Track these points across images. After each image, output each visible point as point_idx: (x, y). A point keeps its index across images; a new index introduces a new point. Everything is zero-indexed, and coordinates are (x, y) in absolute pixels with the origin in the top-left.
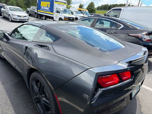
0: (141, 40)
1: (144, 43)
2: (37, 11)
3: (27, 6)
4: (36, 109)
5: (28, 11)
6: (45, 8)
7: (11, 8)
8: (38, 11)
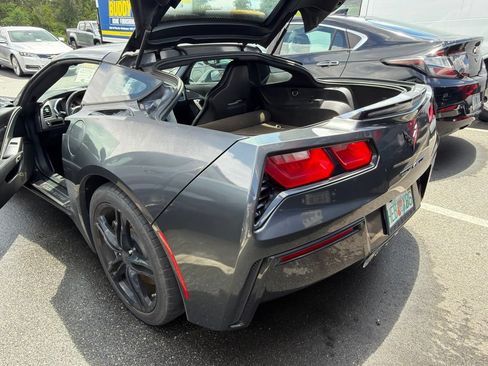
0: (425, 74)
1: (435, 79)
2: (100, 32)
3: (67, 22)
4: (121, 300)
5: (72, 39)
6: (124, 22)
7: (14, 34)
8: (104, 32)
